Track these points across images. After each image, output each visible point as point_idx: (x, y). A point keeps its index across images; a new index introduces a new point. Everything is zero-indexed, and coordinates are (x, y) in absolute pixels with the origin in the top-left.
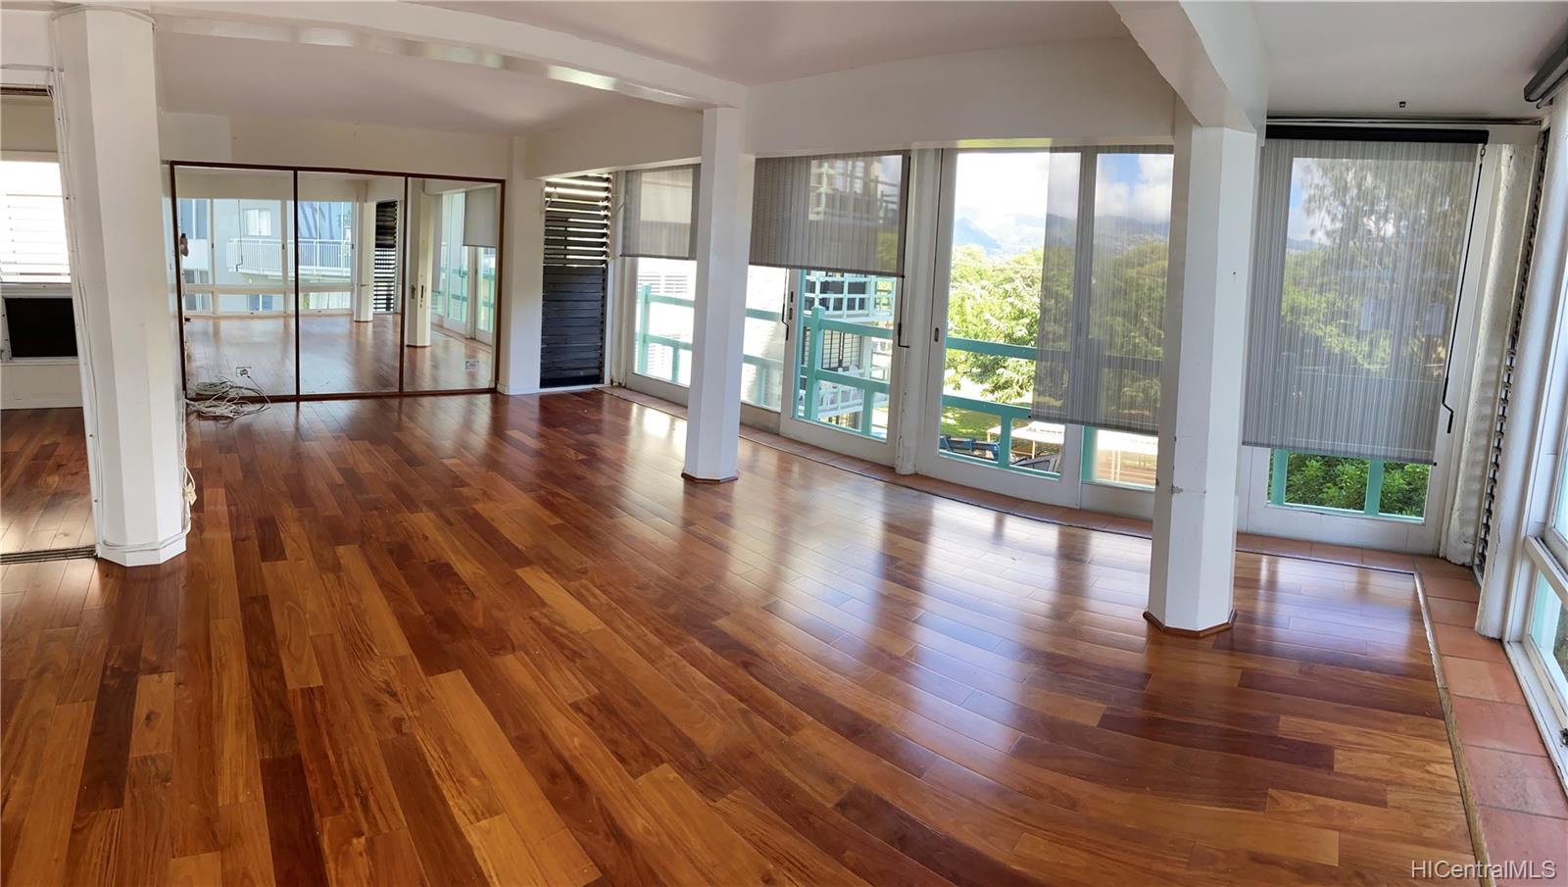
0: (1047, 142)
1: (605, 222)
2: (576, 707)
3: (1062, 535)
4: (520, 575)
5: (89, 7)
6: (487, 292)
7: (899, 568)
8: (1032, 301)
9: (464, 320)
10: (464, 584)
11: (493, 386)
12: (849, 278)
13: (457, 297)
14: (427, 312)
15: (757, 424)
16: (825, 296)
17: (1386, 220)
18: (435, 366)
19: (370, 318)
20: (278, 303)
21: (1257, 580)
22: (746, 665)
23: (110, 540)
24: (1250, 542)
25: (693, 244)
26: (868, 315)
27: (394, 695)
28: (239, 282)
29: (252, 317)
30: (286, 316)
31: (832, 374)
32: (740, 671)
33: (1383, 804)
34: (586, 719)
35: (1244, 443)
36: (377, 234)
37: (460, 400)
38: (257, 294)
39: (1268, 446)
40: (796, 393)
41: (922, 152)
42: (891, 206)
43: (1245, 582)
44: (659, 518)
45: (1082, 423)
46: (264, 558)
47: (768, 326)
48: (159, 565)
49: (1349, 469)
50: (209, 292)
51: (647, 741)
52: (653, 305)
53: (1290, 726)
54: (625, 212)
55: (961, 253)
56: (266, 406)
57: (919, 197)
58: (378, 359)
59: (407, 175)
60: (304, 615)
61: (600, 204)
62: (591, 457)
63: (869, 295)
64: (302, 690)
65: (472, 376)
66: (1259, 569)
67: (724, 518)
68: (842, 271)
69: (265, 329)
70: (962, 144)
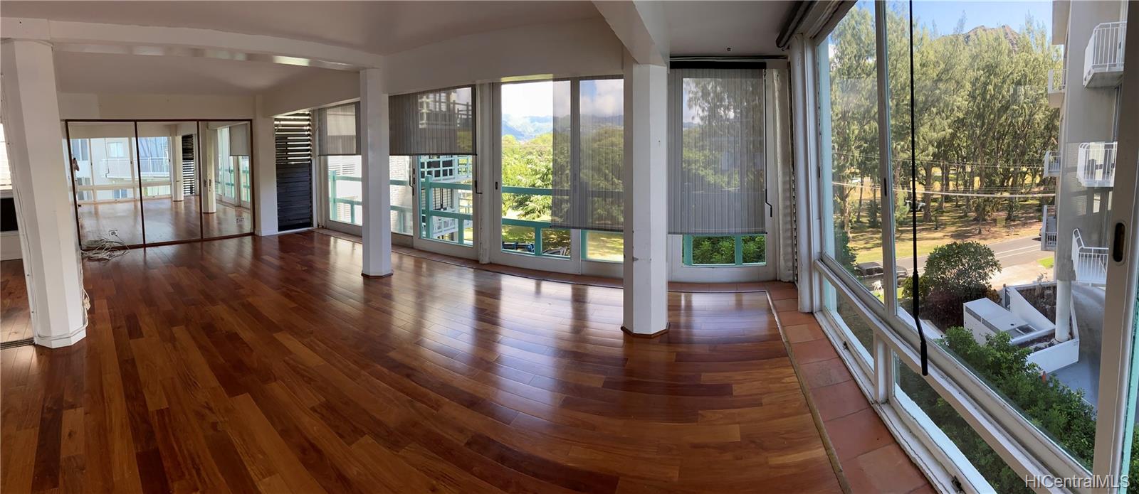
0: (551, 76)
1: (309, 138)
2: (314, 409)
3: (573, 289)
4: (277, 337)
5: (15, 39)
6: (245, 180)
7: (487, 314)
8: (545, 164)
9: (233, 196)
10: (246, 343)
11: (252, 231)
12: (443, 158)
13: (229, 184)
14: (213, 194)
15: (401, 243)
16: (429, 169)
18: (219, 223)
19: (183, 199)
20: (130, 193)
21: (680, 306)
22: (408, 376)
23: (41, 334)
24: (675, 286)
25: (359, 145)
26: (454, 178)
27: (210, 409)
28: (108, 183)
29: (116, 202)
30: (135, 201)
31: (441, 212)
33: (760, 404)
34: (319, 415)
36: (183, 153)
37: (235, 241)
38: (118, 190)
39: (681, 234)
40: (420, 225)
41: (482, 85)
42: (463, 116)
43: (673, 307)
44: (350, 300)
45: (579, 228)
46: (131, 335)
47: (400, 187)
48: (71, 346)
50: (90, 190)
51: (354, 423)
52: (338, 182)
53: (708, 377)
54: (319, 131)
55: (506, 138)
56: (127, 251)
58: (188, 221)
59: (198, 121)
60: (156, 367)
61: (305, 128)
62: (310, 268)
63: (455, 167)
64: (157, 411)
65: (240, 227)
66: (681, 300)
67: (389, 297)
68: (438, 155)
69: (124, 208)
70: (502, 80)
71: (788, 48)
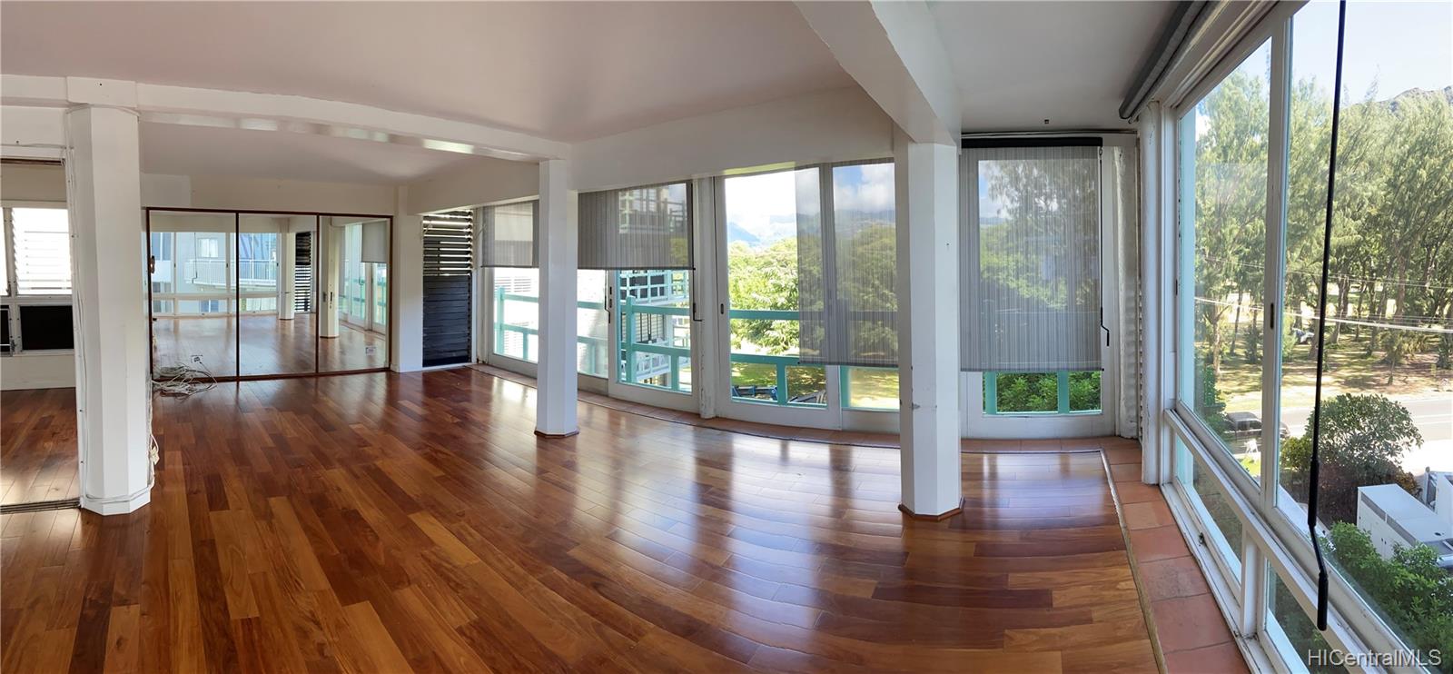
0: (792, 164)
1: (469, 243)
2: (461, 631)
3: (832, 451)
4: (414, 520)
6: (380, 294)
7: (712, 493)
8: (789, 277)
9: (363, 316)
10: (370, 527)
11: (387, 366)
12: (651, 273)
13: (358, 300)
14: (335, 312)
15: (591, 389)
16: (633, 288)
17: (1052, 199)
18: (342, 353)
19: (292, 317)
20: (223, 307)
21: (981, 473)
22: (596, 586)
23: (91, 494)
24: (972, 445)
25: (536, 255)
26: (667, 299)
27: (317, 623)
28: (195, 291)
29: (203, 317)
30: (229, 316)
31: (644, 346)
32: (591, 591)
33: (1090, 621)
34: (469, 641)
35: (962, 370)
36: (297, 255)
37: (362, 378)
38: (207, 301)
39: (980, 370)
40: (619, 362)
41: (700, 180)
42: (678, 219)
43: (971, 476)
44: (519, 469)
45: (838, 364)
46: (212, 506)
47: (592, 312)
48: (128, 514)
49: (1048, 382)
50: (170, 299)
51: (516, 656)
52: (506, 302)
53: (1018, 580)
54: (484, 235)
55: (735, 249)
56: (214, 385)
57: (701, 209)
58: (299, 348)
59: (318, 214)
60: (244, 555)
61: (464, 230)
62: (464, 419)
63: (667, 284)
64: (242, 620)
65: (371, 359)
66: (981, 465)
67: (571, 466)
68: (645, 269)
69: (212, 325)
70: (727, 172)
71: (1137, 119)
